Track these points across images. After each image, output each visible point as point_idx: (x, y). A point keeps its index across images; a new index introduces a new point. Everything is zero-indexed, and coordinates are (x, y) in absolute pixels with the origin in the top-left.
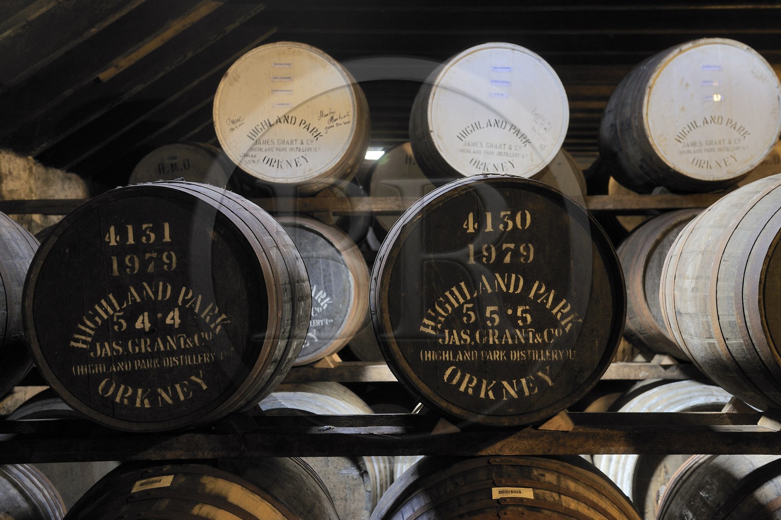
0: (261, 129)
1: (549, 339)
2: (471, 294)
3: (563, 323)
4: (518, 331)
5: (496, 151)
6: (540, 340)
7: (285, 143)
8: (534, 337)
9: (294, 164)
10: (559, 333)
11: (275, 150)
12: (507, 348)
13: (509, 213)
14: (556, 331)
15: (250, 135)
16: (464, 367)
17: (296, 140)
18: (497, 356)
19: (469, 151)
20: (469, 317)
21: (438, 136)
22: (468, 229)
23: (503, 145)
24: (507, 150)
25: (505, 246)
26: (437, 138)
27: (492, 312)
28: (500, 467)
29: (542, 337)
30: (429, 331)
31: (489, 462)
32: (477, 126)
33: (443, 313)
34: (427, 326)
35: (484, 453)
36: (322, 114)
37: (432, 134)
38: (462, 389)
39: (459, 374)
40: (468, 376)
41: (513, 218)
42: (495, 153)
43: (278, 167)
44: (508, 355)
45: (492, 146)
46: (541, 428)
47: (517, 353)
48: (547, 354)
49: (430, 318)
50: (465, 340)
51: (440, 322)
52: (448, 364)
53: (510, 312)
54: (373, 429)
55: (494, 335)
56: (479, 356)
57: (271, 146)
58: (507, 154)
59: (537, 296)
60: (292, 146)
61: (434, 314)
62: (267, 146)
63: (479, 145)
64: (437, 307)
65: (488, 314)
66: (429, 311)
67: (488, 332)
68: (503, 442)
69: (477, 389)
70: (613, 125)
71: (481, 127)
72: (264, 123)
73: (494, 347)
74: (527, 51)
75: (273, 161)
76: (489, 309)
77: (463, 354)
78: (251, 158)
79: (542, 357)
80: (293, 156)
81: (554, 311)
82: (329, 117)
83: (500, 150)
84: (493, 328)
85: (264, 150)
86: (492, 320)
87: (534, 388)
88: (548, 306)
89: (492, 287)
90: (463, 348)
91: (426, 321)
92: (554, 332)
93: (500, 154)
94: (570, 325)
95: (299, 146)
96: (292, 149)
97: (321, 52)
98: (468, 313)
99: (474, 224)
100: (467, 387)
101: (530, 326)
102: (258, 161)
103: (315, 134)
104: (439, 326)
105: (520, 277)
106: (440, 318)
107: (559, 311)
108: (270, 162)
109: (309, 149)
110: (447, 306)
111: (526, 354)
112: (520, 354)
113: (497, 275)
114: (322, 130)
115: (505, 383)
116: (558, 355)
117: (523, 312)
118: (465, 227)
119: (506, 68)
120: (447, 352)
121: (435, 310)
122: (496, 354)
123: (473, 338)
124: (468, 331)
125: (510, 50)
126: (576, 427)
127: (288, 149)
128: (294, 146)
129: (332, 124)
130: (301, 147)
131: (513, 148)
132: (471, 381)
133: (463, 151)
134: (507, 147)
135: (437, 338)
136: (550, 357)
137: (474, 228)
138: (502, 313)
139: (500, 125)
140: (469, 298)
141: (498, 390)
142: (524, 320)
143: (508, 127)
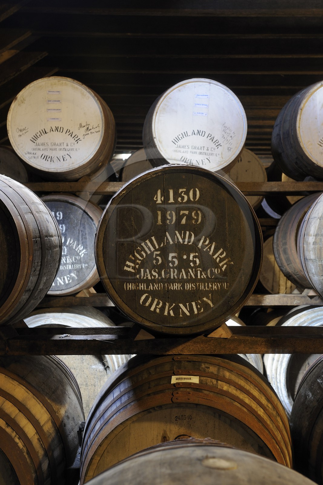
0: (39, 135)
1: (211, 276)
2: (159, 245)
3: (221, 265)
4: (190, 270)
5: (198, 151)
6: (205, 277)
7: (56, 145)
8: (201, 274)
9: (62, 160)
10: (218, 271)
11: (49, 150)
12: (183, 282)
13: (185, 190)
14: (216, 270)
15: (32, 140)
16: (154, 294)
17: (63, 143)
18: (176, 287)
19: (180, 151)
20: (157, 260)
21: (159, 141)
22: (157, 200)
23: (203, 148)
24: (205, 151)
25: (182, 212)
26: (158, 142)
27: (173, 257)
28: (180, 362)
29: (206, 274)
30: (130, 269)
31: (173, 359)
32: (185, 134)
33: (140, 258)
34: (129, 267)
35: (170, 353)
36: (81, 126)
37: (155, 140)
38: (152, 309)
39: (150, 299)
40: (156, 300)
41: (187, 193)
42: (198, 153)
43: (51, 161)
44: (183, 286)
45: (195, 148)
46: (209, 336)
47: (189, 284)
48: (210, 286)
49: (131, 261)
50: (155, 276)
51: (138, 264)
52: (143, 292)
53: (185, 257)
54: (96, 337)
55: (174, 272)
56: (164, 287)
57: (46, 147)
58: (206, 153)
59: (204, 246)
60: (60, 147)
61: (133, 258)
62: (44, 147)
63: (187, 147)
64: (136, 254)
65: (170, 259)
66: (131, 256)
67: (170, 271)
68: (184, 345)
69: (162, 309)
70: (278, 135)
71: (188, 135)
72: (41, 132)
73: (174, 281)
74: (219, 84)
75: (48, 157)
76: (171, 255)
77: (153, 286)
78: (33, 155)
79: (206, 288)
80: (61, 154)
81: (215, 257)
82: (86, 128)
83: (201, 151)
84: (173, 268)
85: (41, 150)
86: (173, 263)
87: (201, 309)
88: (211, 253)
89: (173, 240)
90: (153, 281)
91: (128, 263)
92: (215, 271)
93: (200, 153)
94: (225, 266)
95: (65, 147)
96: (60, 149)
97: (81, 83)
98: (157, 257)
99: (161, 197)
100: (156, 308)
101: (199, 266)
102: (38, 157)
103: (76, 139)
104: (137, 266)
105: (192, 233)
106: (138, 261)
107: (218, 256)
108: (46, 158)
109: (72, 150)
110: (143, 253)
111: (196, 286)
112: (192, 286)
113: (177, 232)
114: (80, 137)
115: (181, 305)
116: (217, 286)
117: (194, 257)
118: (155, 199)
119: (205, 96)
120: (143, 284)
121: (134, 256)
122: (176, 285)
123: (160, 275)
124: (157, 270)
125: (208, 83)
126: (234, 335)
127: (58, 149)
128: (62, 147)
129: (87, 133)
130: (67, 148)
131: (210, 149)
132: (158, 304)
133: (176, 151)
134: (206, 149)
135: (135, 274)
136: (212, 287)
137: (161, 200)
138: (180, 258)
139: (201, 134)
140: (157, 247)
141: (176, 309)
142: (195, 262)
143: (206, 135)
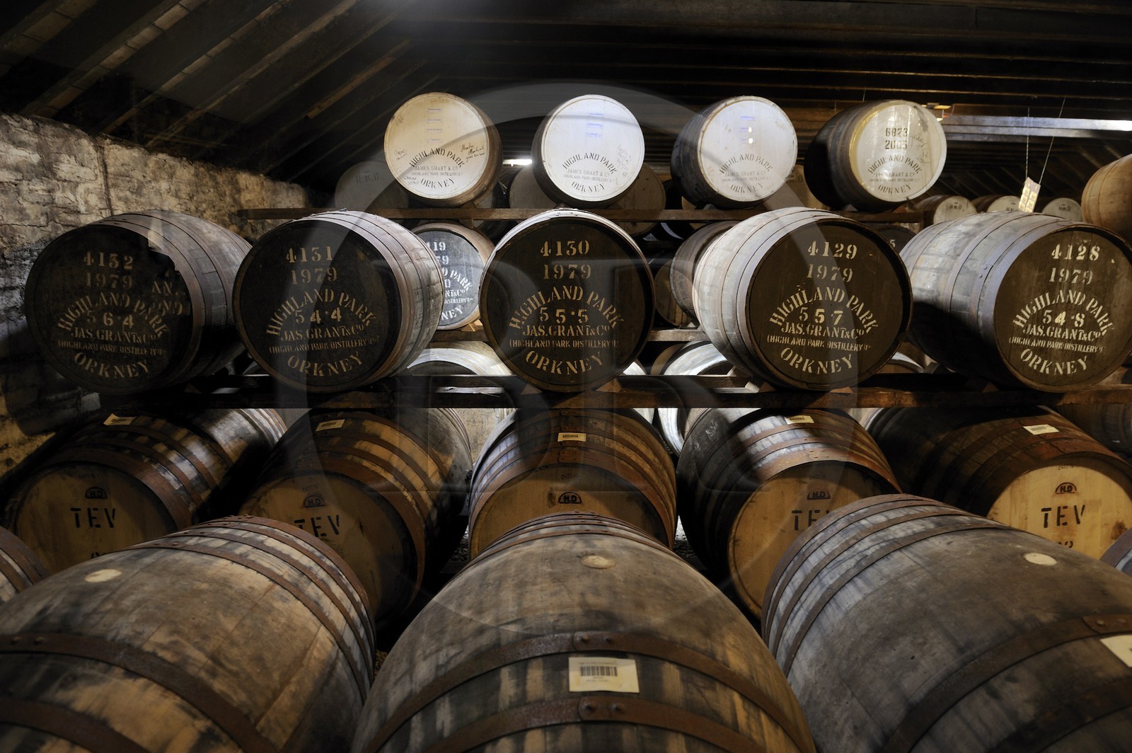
0: (420, 158)
5: (591, 176)
7: (437, 169)
9: (443, 185)
11: (430, 174)
15: (412, 163)
17: (445, 167)
19: (571, 177)
23: (596, 172)
24: (599, 176)
32: (577, 158)
36: (464, 148)
37: (544, 163)
45: (588, 173)
57: (427, 171)
60: (442, 171)
62: (424, 172)
63: (579, 172)
70: (678, 157)
71: (581, 159)
72: (421, 154)
74: (615, 101)
75: (429, 182)
78: (413, 180)
80: (442, 179)
82: (469, 150)
85: (422, 174)
93: (594, 179)
95: (447, 171)
96: (442, 174)
102: (418, 182)
103: (459, 162)
108: (426, 183)
109: (455, 174)
114: (464, 160)
125: (602, 101)
127: (439, 174)
128: (444, 171)
129: (471, 155)
130: (449, 172)
133: (566, 176)
134: (599, 173)
139: (594, 157)
143: (600, 159)
